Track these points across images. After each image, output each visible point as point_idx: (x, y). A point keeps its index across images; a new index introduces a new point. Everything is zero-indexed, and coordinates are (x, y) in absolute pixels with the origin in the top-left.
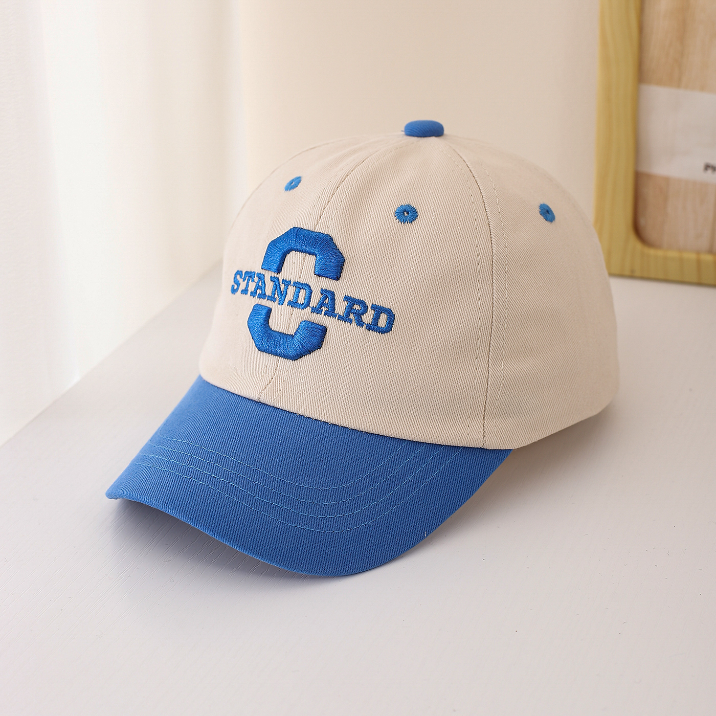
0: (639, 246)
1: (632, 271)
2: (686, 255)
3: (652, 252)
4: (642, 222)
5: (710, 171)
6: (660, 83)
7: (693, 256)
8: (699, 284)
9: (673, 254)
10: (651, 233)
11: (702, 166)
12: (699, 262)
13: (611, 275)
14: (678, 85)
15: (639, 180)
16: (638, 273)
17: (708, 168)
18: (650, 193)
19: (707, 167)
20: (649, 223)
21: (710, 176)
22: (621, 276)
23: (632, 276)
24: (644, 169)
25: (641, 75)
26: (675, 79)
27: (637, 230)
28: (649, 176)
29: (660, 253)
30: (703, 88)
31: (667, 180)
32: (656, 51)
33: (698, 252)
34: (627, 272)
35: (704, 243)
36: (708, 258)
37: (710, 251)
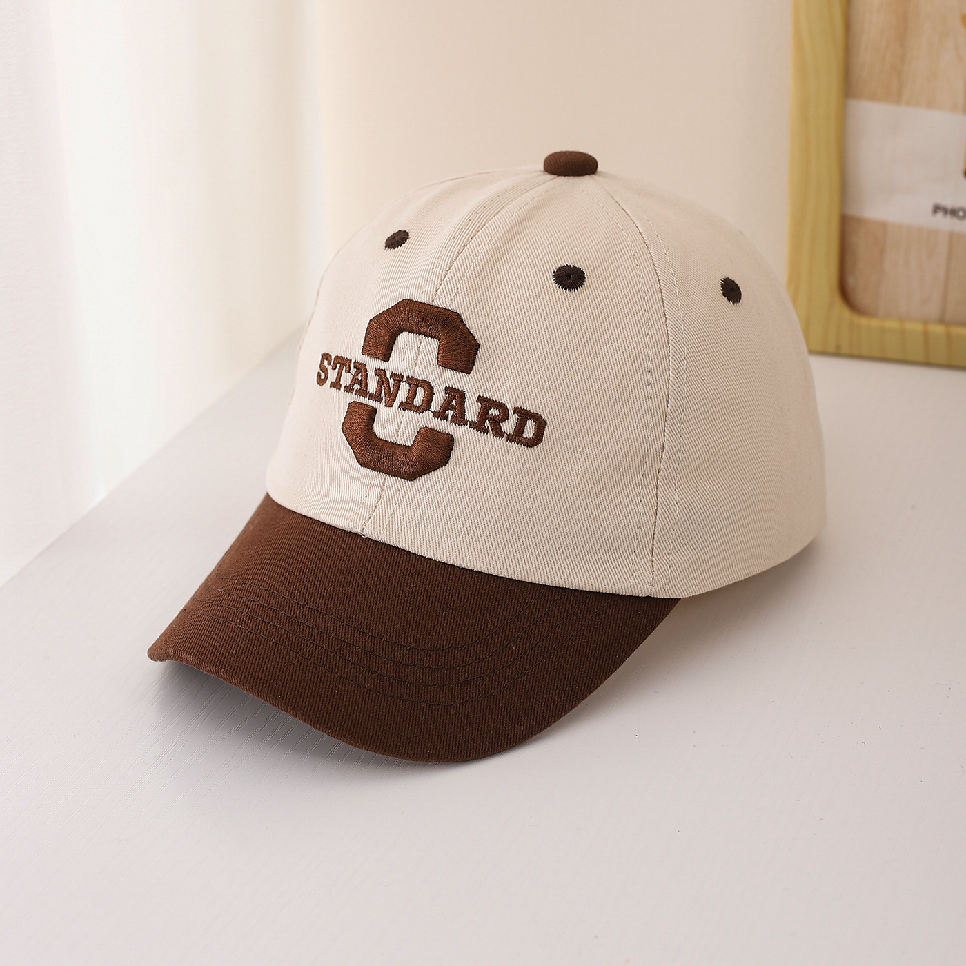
0: (846, 313)
1: (838, 347)
2: (909, 326)
3: (864, 321)
4: (851, 281)
5: (940, 215)
6: (873, 97)
7: (918, 327)
8: (927, 364)
9: (891, 324)
10: (862, 295)
11: (930, 208)
12: (926, 335)
13: (812, 352)
14: (898, 102)
15: (847, 226)
16: (845, 350)
17: (938, 211)
18: (862, 244)
19: (937, 209)
20: (860, 284)
21: (945, 223)
22: (824, 353)
23: (837, 354)
24: (853, 211)
25: (849, 87)
26: (894, 92)
27: (845, 292)
28: (859, 221)
29: (874, 323)
30: (930, 105)
31: (884, 226)
32: (868, 56)
33: (925, 322)
34: (831, 349)
35: (933, 309)
36: (939, 329)
37: (942, 321)
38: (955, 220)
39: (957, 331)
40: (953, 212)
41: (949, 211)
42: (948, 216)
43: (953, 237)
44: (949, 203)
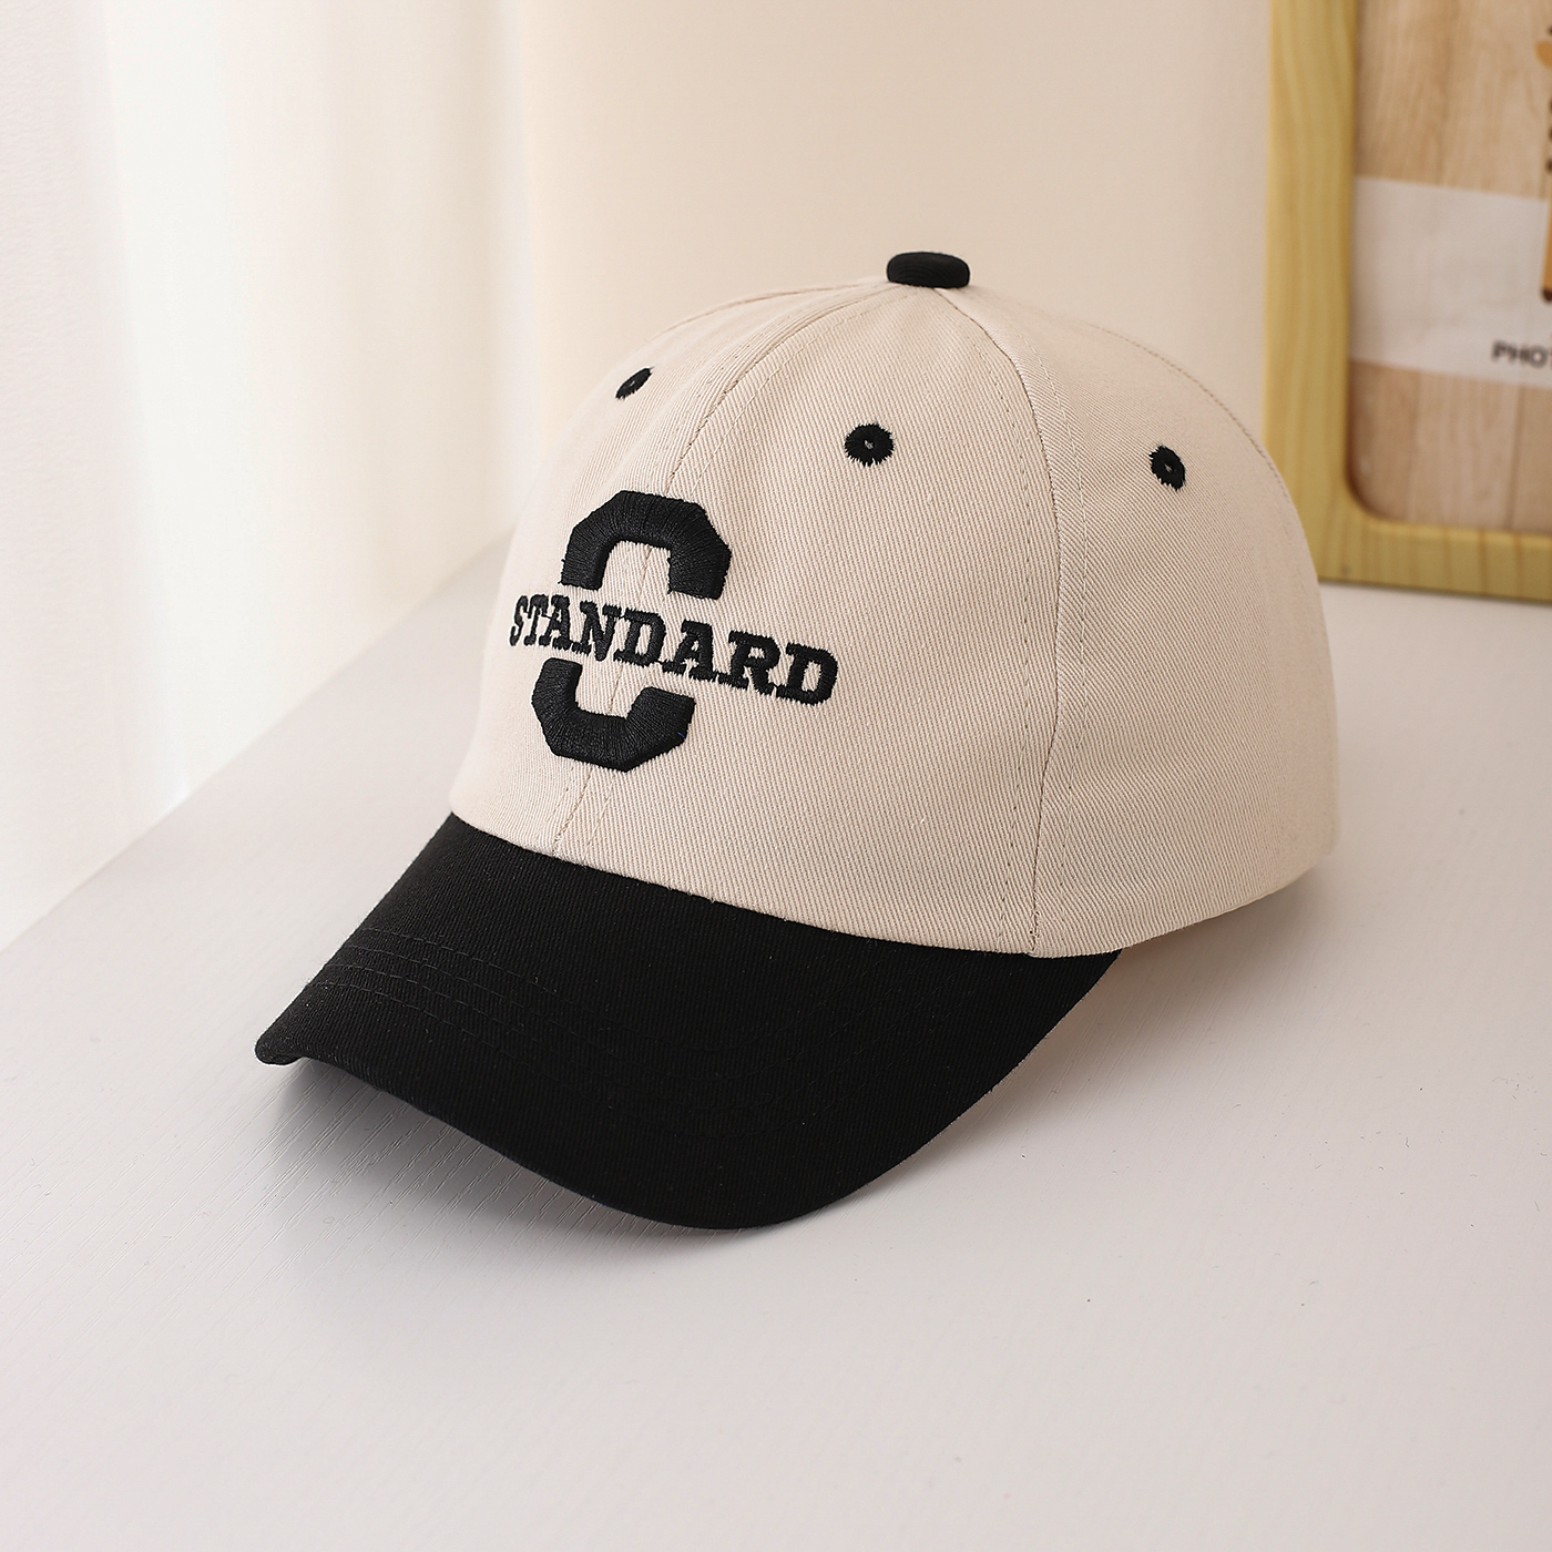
0: (1357, 515)
1: (1345, 569)
2: (1456, 535)
3: (1384, 528)
4: (1364, 465)
5: (1504, 359)
6: (1398, 174)
7: (1471, 537)
8: (1485, 596)
9: (1428, 533)
10: (1381, 488)
11: (1488, 349)
12: (1483, 549)
14: (1437, 180)
15: (1357, 378)
16: (1355, 574)
17: (1501, 352)
18: (1380, 405)
19: (1499, 349)
20: (1377, 469)
21: (1512, 373)
23: (1345, 581)
24: (1367, 355)
25: (1359, 158)
26: (1431, 165)
27: (1354, 483)
28: (1377, 369)
29: (1401, 531)
30: (1488, 184)
31: (1415, 376)
32: (1390, 109)
33: (1482, 530)
34: (1334, 573)
35: (1494, 509)
36: (1503, 540)
37: (1508, 527)
38: (1528, 368)
39: (1531, 542)
40: (1526, 355)
41: (1518, 354)
42: (1518, 361)
43: (1524, 393)
44: (1518, 340)
